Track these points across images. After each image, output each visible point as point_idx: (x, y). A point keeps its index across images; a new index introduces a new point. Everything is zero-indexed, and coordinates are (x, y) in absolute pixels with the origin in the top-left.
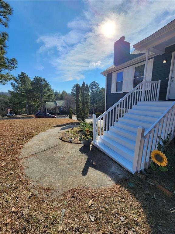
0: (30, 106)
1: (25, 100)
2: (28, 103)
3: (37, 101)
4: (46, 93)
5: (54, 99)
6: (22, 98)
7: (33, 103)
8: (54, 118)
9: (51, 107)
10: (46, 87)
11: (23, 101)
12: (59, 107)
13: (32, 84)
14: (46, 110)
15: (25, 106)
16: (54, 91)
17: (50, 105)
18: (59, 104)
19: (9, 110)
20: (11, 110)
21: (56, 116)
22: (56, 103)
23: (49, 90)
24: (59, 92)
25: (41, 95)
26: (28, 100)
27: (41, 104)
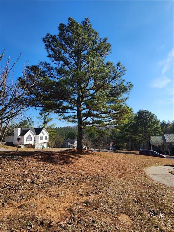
0: (133, 141)
1: (128, 134)
2: (131, 138)
3: (140, 136)
4: (150, 126)
5: (161, 132)
6: (125, 132)
7: (135, 137)
8: (162, 158)
9: (157, 143)
10: (150, 120)
11: (126, 136)
12: (169, 143)
13: (136, 118)
14: (150, 146)
15: (128, 140)
16: (161, 122)
17: (156, 140)
18: (170, 139)
19: (111, 143)
20: (113, 144)
21: (164, 156)
22: (164, 138)
23: (154, 123)
24: (169, 121)
25: (145, 129)
26: (131, 135)
27: (145, 139)
